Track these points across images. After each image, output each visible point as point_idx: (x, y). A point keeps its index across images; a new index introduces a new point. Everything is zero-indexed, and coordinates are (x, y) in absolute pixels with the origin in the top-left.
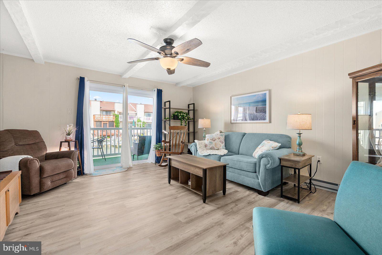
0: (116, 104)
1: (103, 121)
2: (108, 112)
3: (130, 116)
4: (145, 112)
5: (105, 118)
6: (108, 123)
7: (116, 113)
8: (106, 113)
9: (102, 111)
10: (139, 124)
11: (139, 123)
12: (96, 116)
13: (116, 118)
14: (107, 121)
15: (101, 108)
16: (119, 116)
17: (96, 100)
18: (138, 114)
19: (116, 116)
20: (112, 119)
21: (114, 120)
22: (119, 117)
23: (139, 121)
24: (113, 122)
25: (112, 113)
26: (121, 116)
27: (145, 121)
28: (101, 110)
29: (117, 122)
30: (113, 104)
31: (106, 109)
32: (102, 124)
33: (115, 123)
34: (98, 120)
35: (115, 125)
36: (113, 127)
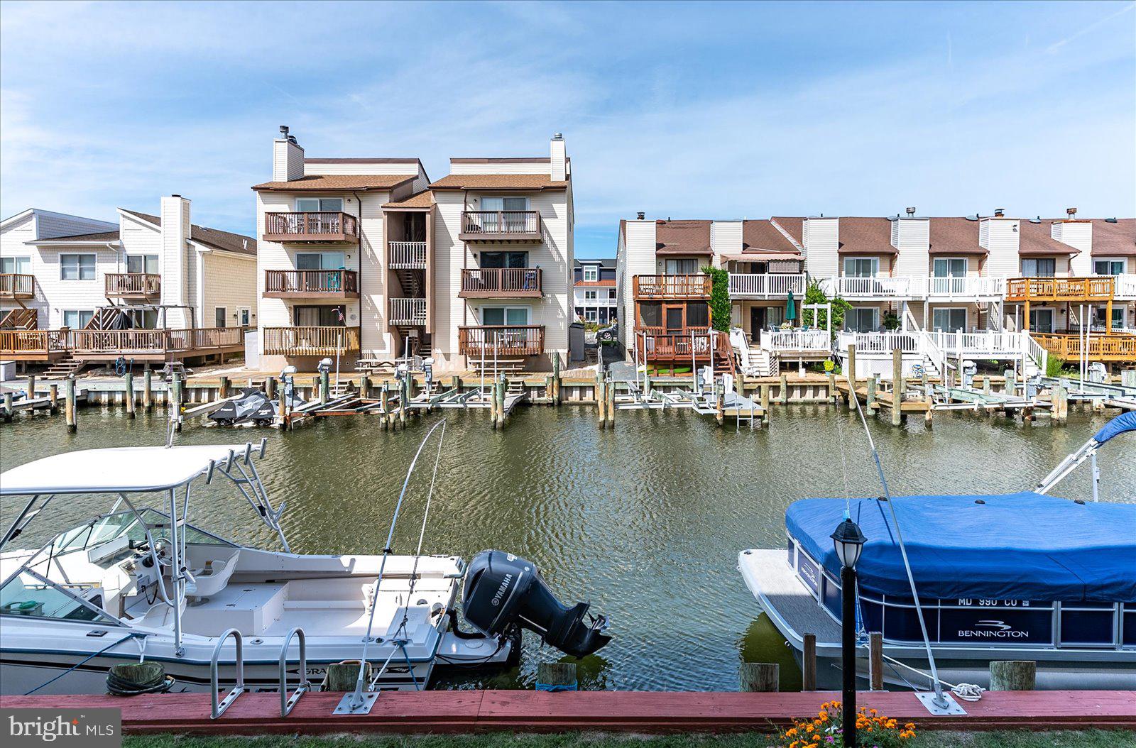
0: (715, 228)
1: (668, 302)
2: (685, 261)
3: (774, 275)
4: (842, 255)
5: (673, 288)
6: (684, 306)
7: (717, 264)
8: (680, 269)
9: (664, 263)
10: (816, 311)
11: (816, 306)
12: (642, 281)
13: (718, 285)
14: (681, 302)
15: (659, 246)
16: (727, 276)
17: (641, 217)
18: (809, 266)
19: (718, 280)
20: (702, 291)
21: (707, 295)
22: (730, 283)
23: (816, 296)
24: (705, 302)
25: (702, 265)
26: (736, 275)
27: (847, 297)
28: (658, 256)
29: (719, 303)
30: (704, 227)
31: (679, 252)
32: (664, 312)
33: (712, 307)
34: (651, 296)
35: (710, 316)
36: (706, 324)
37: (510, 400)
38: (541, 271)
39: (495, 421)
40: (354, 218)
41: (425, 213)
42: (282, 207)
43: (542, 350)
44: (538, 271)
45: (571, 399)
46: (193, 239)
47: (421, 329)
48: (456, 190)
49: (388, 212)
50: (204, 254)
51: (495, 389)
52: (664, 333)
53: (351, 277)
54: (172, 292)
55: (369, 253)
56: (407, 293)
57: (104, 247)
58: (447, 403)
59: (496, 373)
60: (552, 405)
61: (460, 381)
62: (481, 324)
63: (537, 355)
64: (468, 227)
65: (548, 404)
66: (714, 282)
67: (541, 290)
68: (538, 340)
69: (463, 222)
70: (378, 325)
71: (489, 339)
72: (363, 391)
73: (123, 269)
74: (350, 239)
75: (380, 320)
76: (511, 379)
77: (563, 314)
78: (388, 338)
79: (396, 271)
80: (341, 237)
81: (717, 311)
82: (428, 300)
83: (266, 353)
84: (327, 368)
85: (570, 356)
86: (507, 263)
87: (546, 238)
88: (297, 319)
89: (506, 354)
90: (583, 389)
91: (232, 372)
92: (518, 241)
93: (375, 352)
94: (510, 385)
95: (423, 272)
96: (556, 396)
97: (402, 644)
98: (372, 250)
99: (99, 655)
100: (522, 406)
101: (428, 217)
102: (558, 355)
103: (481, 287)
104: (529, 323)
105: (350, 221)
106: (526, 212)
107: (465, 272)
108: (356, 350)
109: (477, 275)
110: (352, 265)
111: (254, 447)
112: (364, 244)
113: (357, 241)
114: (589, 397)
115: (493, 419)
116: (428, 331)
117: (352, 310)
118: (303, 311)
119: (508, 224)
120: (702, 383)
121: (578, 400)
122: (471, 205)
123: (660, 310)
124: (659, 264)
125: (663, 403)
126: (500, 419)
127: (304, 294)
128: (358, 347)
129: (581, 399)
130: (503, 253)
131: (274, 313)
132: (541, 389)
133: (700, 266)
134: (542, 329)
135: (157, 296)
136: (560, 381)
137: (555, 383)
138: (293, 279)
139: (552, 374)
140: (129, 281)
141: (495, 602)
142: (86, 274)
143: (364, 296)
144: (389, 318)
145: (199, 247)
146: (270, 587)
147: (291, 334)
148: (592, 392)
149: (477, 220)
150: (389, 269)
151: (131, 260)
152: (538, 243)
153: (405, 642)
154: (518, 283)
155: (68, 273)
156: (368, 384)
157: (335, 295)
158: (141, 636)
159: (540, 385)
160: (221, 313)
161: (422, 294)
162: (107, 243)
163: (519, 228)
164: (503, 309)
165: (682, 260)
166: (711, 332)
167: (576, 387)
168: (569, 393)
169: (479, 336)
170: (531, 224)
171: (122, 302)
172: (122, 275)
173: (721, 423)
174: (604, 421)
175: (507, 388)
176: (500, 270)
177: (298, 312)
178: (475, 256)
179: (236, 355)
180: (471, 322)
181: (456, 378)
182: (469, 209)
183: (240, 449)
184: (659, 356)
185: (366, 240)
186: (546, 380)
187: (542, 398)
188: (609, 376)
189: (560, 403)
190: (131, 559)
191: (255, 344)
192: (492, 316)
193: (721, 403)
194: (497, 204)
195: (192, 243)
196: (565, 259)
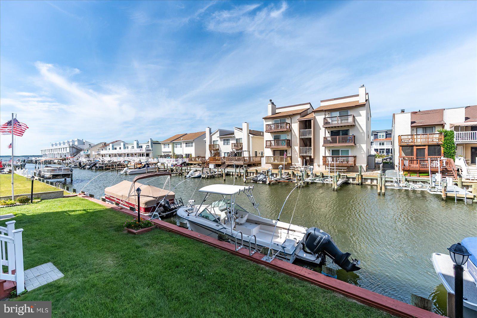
0: (447, 112)
1: (416, 146)
2: (427, 128)
5: (420, 139)
6: (427, 147)
7: (447, 128)
8: (424, 131)
9: (415, 129)
12: (402, 137)
13: (448, 137)
14: (425, 146)
15: (412, 123)
16: (453, 133)
17: (403, 111)
19: (448, 135)
20: (437, 141)
21: (441, 142)
22: (455, 136)
24: (439, 145)
25: (437, 130)
26: (460, 132)
28: (412, 127)
29: (448, 145)
30: (440, 112)
31: (423, 124)
32: (415, 150)
33: (444, 148)
34: (408, 144)
35: (442, 151)
36: (440, 155)
37: (340, 181)
38: (354, 136)
39: (334, 188)
40: (289, 124)
41: (311, 120)
42: (270, 123)
43: (355, 165)
44: (353, 136)
45: (366, 183)
46: (250, 133)
47: (310, 157)
48: (322, 111)
49: (299, 121)
50: (252, 137)
51: (334, 177)
52: (415, 159)
53: (288, 141)
54: (245, 148)
55: (294, 134)
56: (306, 146)
57: (231, 137)
58: (317, 181)
59: (335, 172)
60: (358, 184)
61: (323, 174)
62: (331, 155)
63: (353, 166)
64: (326, 123)
65: (356, 184)
66: (445, 136)
67: (354, 143)
68: (353, 161)
69: (324, 121)
70: (296, 156)
71: (333, 161)
72: (292, 176)
73: (235, 142)
74: (288, 130)
75: (297, 154)
76: (341, 174)
77: (364, 151)
78: (300, 160)
79: (302, 139)
80: (286, 130)
81: (447, 149)
82: (312, 147)
83: (266, 163)
84: (281, 168)
85: (367, 167)
86: (341, 134)
87: (357, 124)
88: (274, 154)
89: (340, 165)
90: (372, 180)
91: (258, 168)
92: (345, 126)
93: (296, 164)
94: (341, 176)
95: (311, 138)
96: (360, 181)
97: (284, 248)
98: (295, 133)
99: (218, 230)
100: (346, 184)
101: (312, 121)
102: (361, 167)
103: (331, 143)
104: (350, 155)
105: (288, 125)
106: (349, 115)
107: (325, 138)
108: (290, 163)
109: (329, 139)
110: (289, 138)
111: (250, 187)
112: (292, 131)
113: (290, 130)
114: (375, 182)
115: (333, 187)
116: (312, 158)
117: (289, 151)
118: (276, 152)
119: (341, 120)
120: (435, 180)
121: (370, 183)
122: (327, 115)
123: (412, 150)
124: (412, 130)
125: (410, 187)
126: (336, 188)
127: (276, 147)
128: (291, 162)
129: (371, 183)
130: (339, 131)
131: (268, 152)
132: (354, 179)
133: (436, 130)
134: (355, 157)
135: (242, 148)
136: (362, 176)
137: (360, 176)
138: (273, 142)
139: (358, 173)
140: (236, 145)
141: (315, 244)
142: (228, 143)
143: (292, 147)
144: (300, 154)
145: (251, 135)
146: (256, 225)
147: (273, 158)
148: (376, 181)
149: (329, 120)
150: (300, 138)
151: (237, 140)
152: (353, 126)
153: (285, 248)
154: (345, 141)
155: (225, 144)
156: (293, 173)
157: (284, 147)
158: (225, 228)
159: (353, 177)
160: (256, 152)
161: (311, 146)
162: (232, 136)
163: (346, 121)
164: (339, 150)
165: (426, 128)
166: (442, 158)
167: (369, 179)
168: (366, 181)
169: (330, 159)
170: (350, 119)
171: (235, 150)
172: (235, 143)
173: (444, 199)
174: (380, 192)
175: (340, 177)
176: (338, 137)
177: (274, 152)
178: (329, 132)
179: (259, 164)
180: (327, 154)
181: (321, 173)
182: (326, 117)
183: (247, 187)
184: (410, 168)
185: (293, 130)
186: (356, 175)
187: (354, 182)
188: (384, 175)
189: (362, 184)
190: (226, 211)
191: (264, 160)
192: (335, 153)
193: (445, 190)
194: (337, 114)
195: (249, 134)
196: (365, 131)
